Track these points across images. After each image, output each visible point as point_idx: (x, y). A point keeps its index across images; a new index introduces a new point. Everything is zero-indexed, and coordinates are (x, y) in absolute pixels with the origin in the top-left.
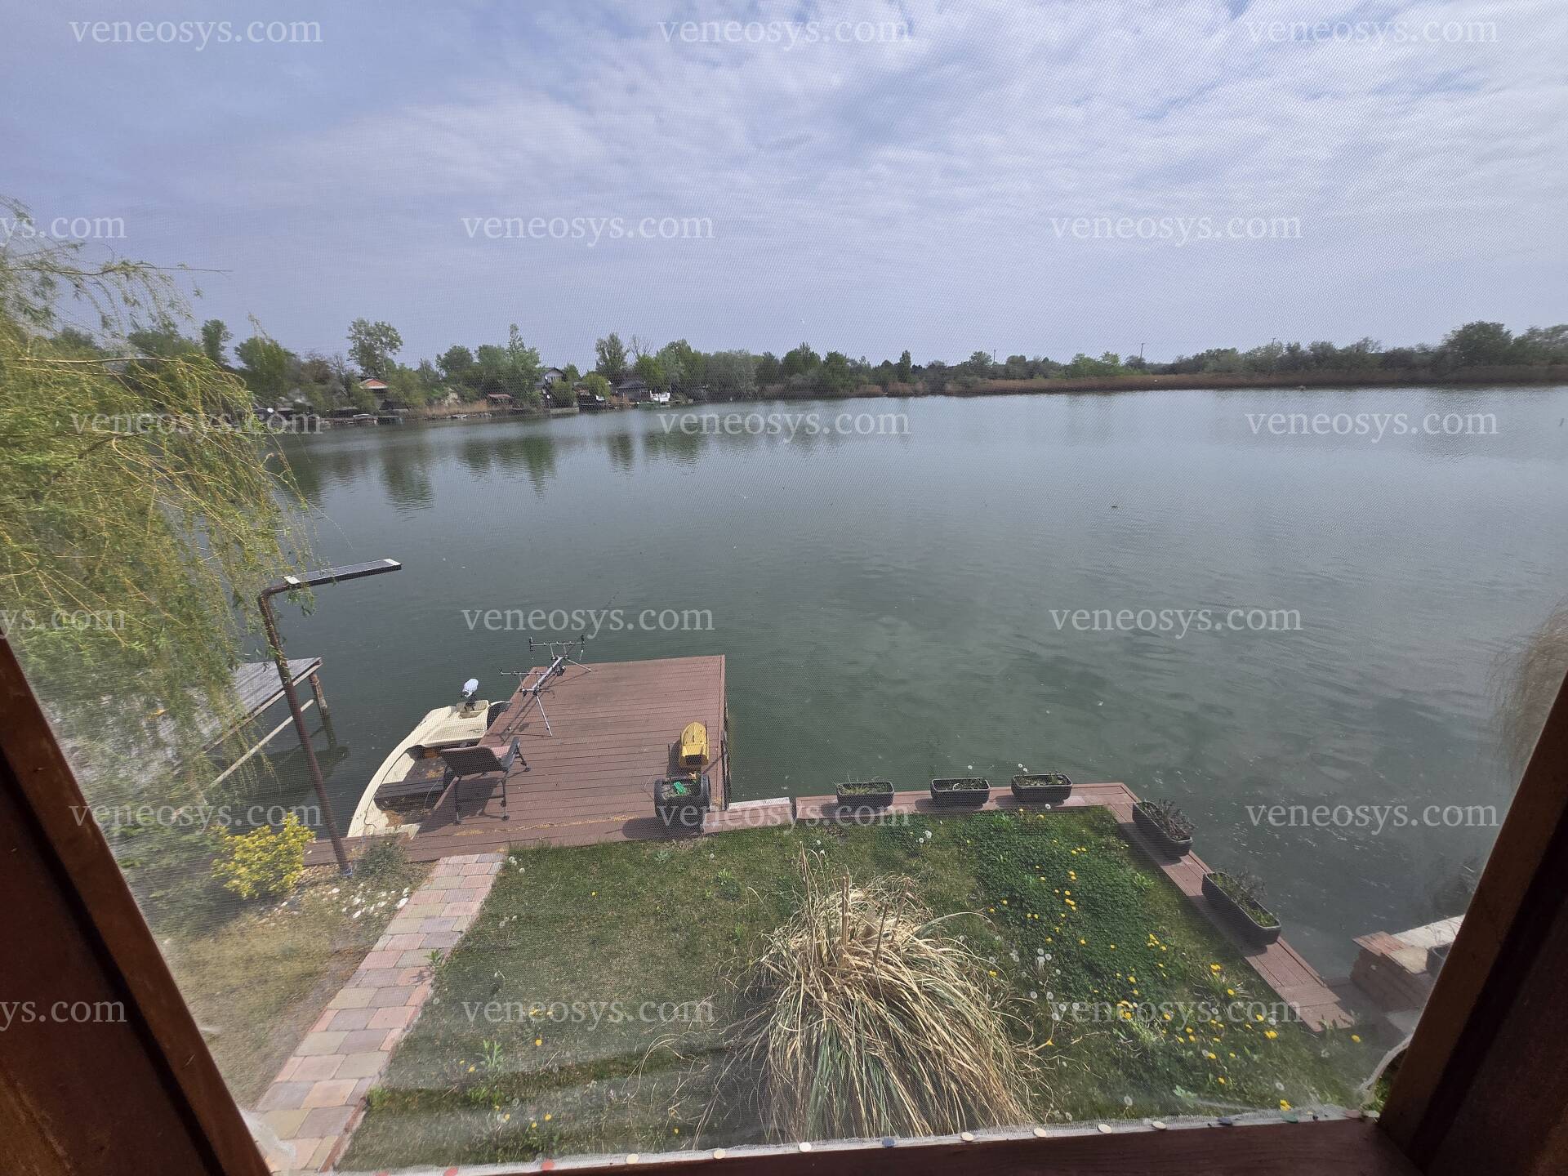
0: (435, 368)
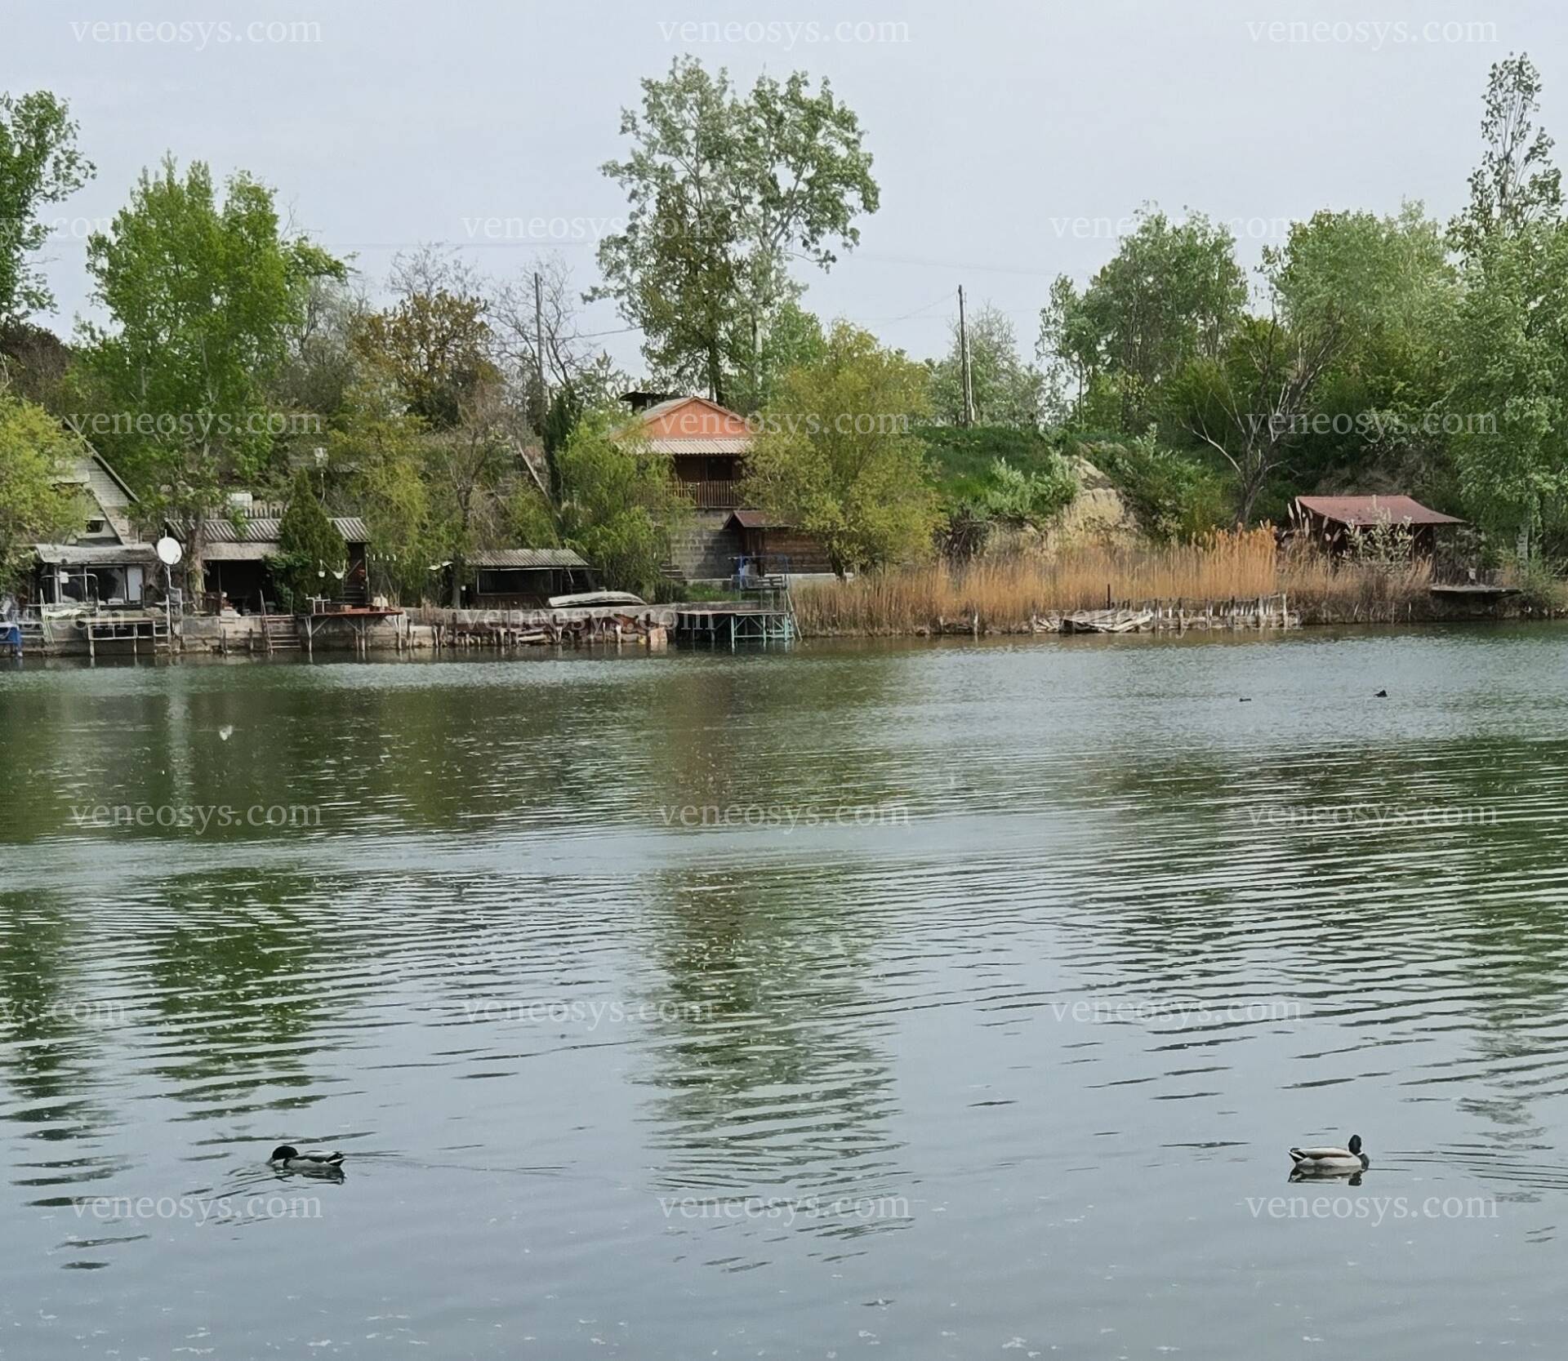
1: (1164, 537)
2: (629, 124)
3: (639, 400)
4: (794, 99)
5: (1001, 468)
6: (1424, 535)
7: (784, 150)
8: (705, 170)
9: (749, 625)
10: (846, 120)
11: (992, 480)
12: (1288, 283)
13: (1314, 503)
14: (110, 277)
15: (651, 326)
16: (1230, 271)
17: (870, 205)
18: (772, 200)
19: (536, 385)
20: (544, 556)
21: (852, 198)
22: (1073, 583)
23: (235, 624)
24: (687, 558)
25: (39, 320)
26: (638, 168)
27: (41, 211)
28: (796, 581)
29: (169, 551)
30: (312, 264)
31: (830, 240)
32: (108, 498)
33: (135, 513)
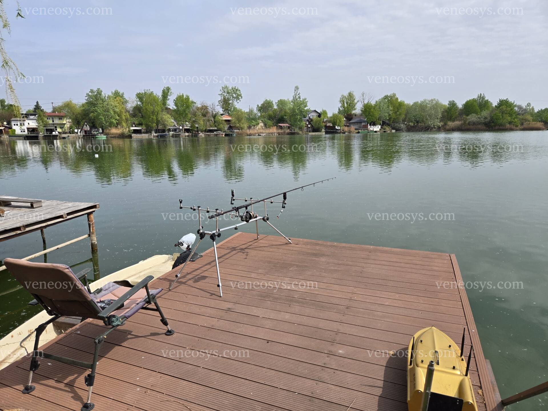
0: (255, 111)
1: (267, 127)
2: (221, 91)
3: (222, 115)
4: (235, 89)
5: (253, 121)
6: (289, 127)
7: (234, 93)
8: (227, 95)
9: (231, 134)
10: (239, 91)
11: (252, 122)
12: (278, 105)
13: (280, 124)
14: (175, 103)
15: (223, 108)
16: (273, 104)
17: (242, 98)
18: (233, 97)
19: (213, 113)
20: (214, 128)
21: (240, 97)
22: (259, 131)
23: (187, 134)
24: (226, 129)
25: (169, 107)
26: (221, 94)
27: (169, 97)
28: (236, 131)
29: (181, 128)
30: (193, 102)
31: (238, 101)
32: (175, 123)
33: (178, 124)
